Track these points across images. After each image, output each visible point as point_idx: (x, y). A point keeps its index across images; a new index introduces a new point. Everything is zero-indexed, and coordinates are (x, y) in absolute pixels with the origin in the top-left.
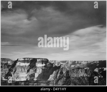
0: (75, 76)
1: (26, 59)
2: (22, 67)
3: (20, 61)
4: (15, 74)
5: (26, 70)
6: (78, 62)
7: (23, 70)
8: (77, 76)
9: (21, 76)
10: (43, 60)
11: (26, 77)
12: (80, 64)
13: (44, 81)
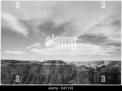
0: (80, 71)
1: (49, 61)
2: (47, 66)
3: (45, 62)
4: (43, 70)
5: (49, 68)
6: (81, 62)
7: (47, 68)
8: (81, 71)
9: (46, 71)
10: (60, 61)
11: (49, 72)
12: (83, 63)
13: (61, 75)
